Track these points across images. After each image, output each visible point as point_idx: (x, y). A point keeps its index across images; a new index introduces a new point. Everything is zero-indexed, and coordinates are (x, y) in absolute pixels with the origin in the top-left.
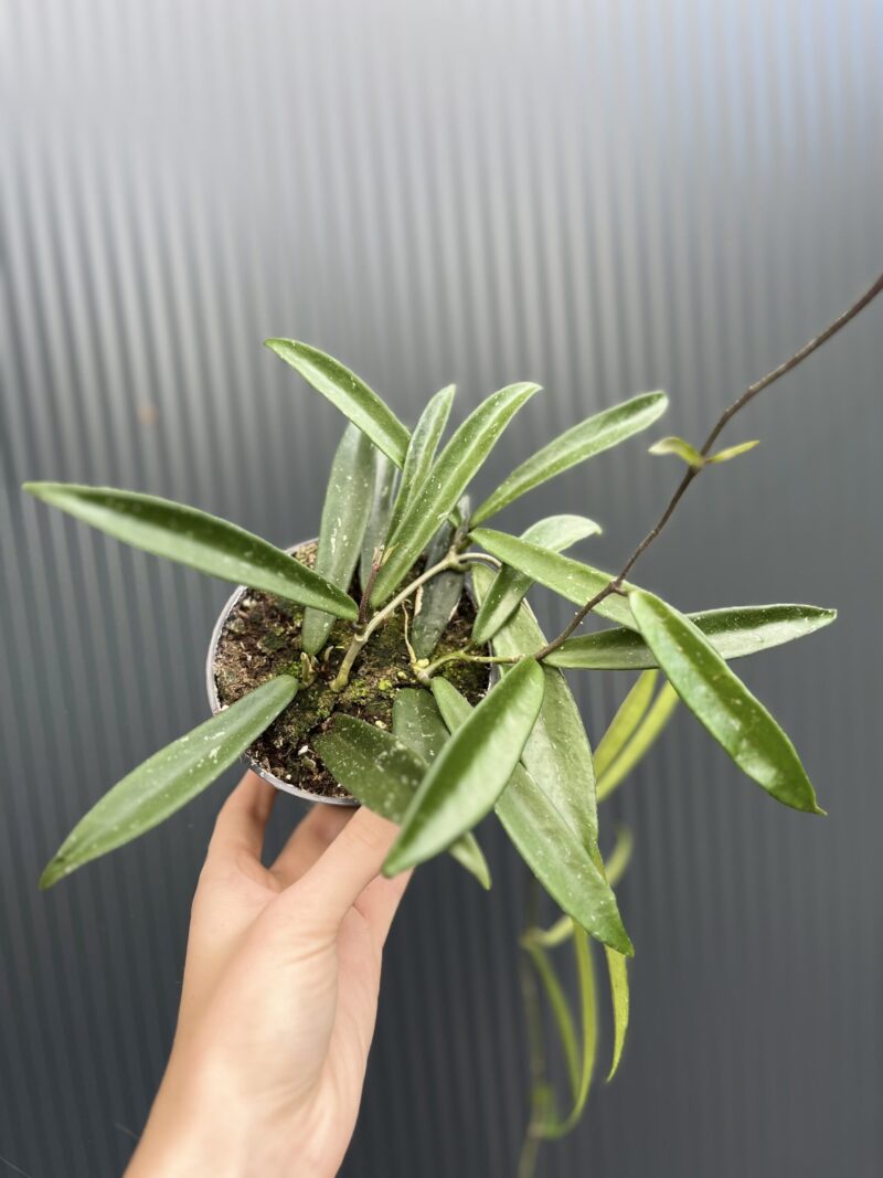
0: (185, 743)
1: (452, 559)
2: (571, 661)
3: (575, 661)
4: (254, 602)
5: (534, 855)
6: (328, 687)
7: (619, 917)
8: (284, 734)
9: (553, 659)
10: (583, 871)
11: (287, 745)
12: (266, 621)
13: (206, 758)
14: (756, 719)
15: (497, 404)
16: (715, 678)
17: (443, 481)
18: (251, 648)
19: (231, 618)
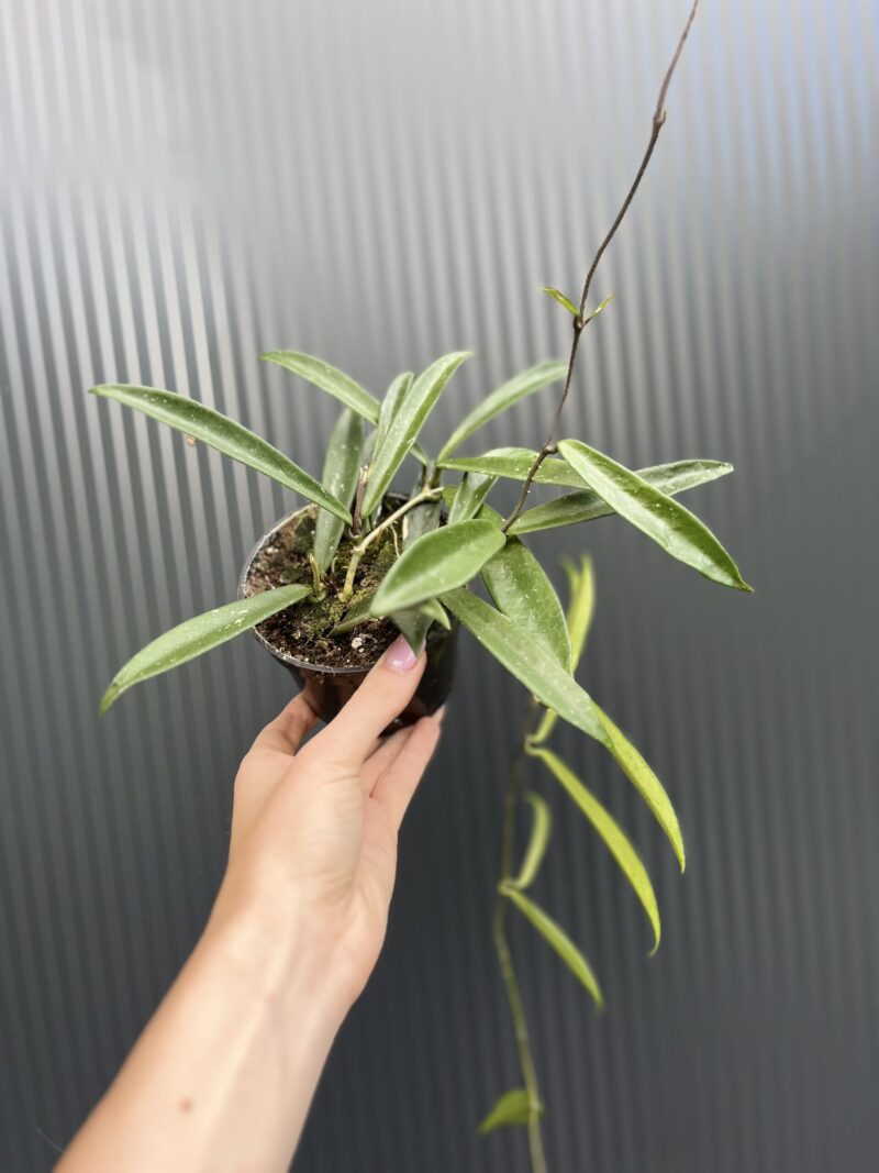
0: (216, 614)
1: (428, 492)
4: (276, 550)
6: (337, 599)
8: (301, 629)
12: (286, 561)
13: (232, 623)
19: (257, 560)
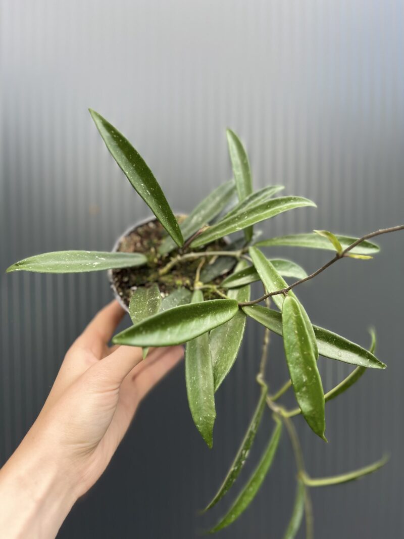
0: (88, 253)
1: (237, 253)
2: (252, 314)
3: (254, 315)
5: (191, 378)
7: (213, 426)
8: (130, 278)
9: (246, 309)
10: (208, 397)
11: (127, 282)
12: (153, 235)
13: (92, 264)
14: (314, 381)
15: (292, 201)
16: (305, 353)
17: (248, 216)
18: (141, 242)
